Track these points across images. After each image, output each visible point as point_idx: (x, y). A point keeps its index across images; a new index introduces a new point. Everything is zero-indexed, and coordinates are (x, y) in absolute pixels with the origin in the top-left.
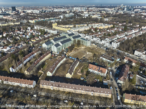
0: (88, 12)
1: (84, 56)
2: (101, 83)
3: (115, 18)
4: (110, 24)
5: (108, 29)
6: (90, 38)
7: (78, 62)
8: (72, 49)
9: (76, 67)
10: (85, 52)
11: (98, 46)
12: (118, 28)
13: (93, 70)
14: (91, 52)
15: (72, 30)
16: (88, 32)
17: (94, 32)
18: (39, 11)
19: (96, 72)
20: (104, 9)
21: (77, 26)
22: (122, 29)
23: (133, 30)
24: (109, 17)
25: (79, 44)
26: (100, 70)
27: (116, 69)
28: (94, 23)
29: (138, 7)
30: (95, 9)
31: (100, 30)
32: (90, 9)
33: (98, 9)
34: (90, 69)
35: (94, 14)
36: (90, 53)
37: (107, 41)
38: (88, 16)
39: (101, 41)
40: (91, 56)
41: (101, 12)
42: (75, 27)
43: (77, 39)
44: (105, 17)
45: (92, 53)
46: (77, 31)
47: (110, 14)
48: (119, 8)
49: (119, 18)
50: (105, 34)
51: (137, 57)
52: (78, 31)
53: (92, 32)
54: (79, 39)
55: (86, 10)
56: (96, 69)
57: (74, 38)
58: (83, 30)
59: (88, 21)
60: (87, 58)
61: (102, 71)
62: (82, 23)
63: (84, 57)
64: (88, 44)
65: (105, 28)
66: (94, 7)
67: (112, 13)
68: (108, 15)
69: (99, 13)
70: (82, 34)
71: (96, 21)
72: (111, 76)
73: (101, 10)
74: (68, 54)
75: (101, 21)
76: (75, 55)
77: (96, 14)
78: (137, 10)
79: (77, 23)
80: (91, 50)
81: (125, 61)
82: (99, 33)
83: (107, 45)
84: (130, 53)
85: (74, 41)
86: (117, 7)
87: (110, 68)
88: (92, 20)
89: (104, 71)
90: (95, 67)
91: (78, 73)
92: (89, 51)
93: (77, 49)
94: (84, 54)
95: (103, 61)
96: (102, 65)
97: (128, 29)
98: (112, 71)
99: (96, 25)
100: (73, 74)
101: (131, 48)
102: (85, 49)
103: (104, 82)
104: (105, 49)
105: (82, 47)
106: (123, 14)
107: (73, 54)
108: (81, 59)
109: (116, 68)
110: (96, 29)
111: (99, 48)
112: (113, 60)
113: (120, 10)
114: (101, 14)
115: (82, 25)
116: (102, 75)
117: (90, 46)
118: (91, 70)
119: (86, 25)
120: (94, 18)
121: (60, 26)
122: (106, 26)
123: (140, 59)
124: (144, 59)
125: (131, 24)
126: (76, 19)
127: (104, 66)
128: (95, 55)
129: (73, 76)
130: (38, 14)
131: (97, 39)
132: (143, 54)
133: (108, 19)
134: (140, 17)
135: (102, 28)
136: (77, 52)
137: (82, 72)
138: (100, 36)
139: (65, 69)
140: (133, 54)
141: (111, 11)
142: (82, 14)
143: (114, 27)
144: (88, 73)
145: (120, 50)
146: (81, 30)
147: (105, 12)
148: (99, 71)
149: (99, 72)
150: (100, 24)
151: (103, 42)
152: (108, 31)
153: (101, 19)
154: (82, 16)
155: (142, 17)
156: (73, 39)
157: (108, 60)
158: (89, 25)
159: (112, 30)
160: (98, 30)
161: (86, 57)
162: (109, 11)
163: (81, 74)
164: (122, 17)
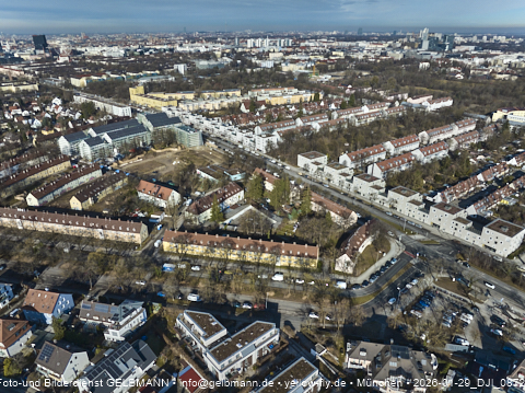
1: (160, 168)
14: (187, 160)
15: (181, 105)
16: (231, 113)
17: (247, 111)
18: (123, 52)
20: (355, 43)
21: (206, 95)
31: (269, 106)
32: (305, 44)
38: (271, 66)
41: (328, 56)
46: (197, 108)
52: (201, 109)
55: (286, 49)
63: (156, 172)
74: (119, 164)
93: (154, 153)
102: (177, 153)
105: (173, 149)
119: (239, 93)
121: (155, 95)
130: (114, 61)
135: (281, 101)
138: (251, 123)
158: (250, 93)
159: (306, 106)
160: (263, 107)
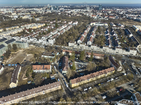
0: (17, 13)
1: (25, 59)
2: (49, 80)
3: (45, 17)
4: (43, 23)
5: (41, 28)
6: (26, 39)
7: (20, 68)
8: (9, 55)
9: (19, 73)
10: (25, 55)
11: (36, 46)
12: (50, 26)
13: (38, 70)
14: (31, 53)
15: (3, 34)
16: (22, 34)
17: (28, 32)
19: (41, 71)
20: (33, 9)
21: (7, 29)
22: (54, 27)
23: (63, 26)
24: (40, 17)
25: (15, 48)
26: (45, 67)
27: (58, 63)
28: (26, 24)
29: (61, 6)
30: (24, 10)
31: (34, 30)
32: (18, 10)
33: (27, 9)
34: (34, 70)
35: (24, 15)
36: (30, 55)
37: (43, 40)
38: (17, 17)
39: (38, 40)
40: (32, 57)
41: (31, 13)
42: (5, 30)
43: (11, 44)
44: (36, 17)
45: (32, 55)
46: (9, 34)
47: (40, 13)
48: (47, 7)
49: (49, 16)
50: (40, 34)
51: (71, 47)
52: (11, 34)
53: (26, 33)
54: (14, 42)
55: (14, 12)
56: (41, 68)
57: (7, 43)
58: (16, 33)
59: (19, 23)
60: (29, 60)
61: (46, 69)
62: (13, 26)
63: (25, 61)
64: (26, 46)
65: (38, 28)
66: (22, 7)
67: (41, 13)
68: (38, 15)
69: (29, 14)
70: (17, 37)
71: (27, 21)
72: (56, 70)
73: (31, 11)
74: (6, 62)
75: (33, 21)
76: (14, 61)
77: (26, 15)
78: (62, 9)
79: (6, 26)
80: (30, 51)
81: (64, 53)
82: (34, 33)
83: (45, 43)
84: (66, 46)
85: (8, 46)
86: (44, 7)
87: (53, 63)
88: (23, 21)
89: (48, 68)
90: (39, 66)
91: (23, 79)
92: (29, 53)
93: (14, 54)
94: (25, 57)
95: (45, 59)
96: (45, 63)
97: (59, 26)
98: (55, 65)
99: (29, 26)
100: (17, 81)
101: (65, 42)
102: (24, 52)
103: (51, 77)
104: (44, 47)
105: (20, 51)
106: (51, 13)
107: (11, 61)
108: (22, 63)
109: (58, 61)
110: (30, 30)
111: (38, 47)
112: (53, 55)
113: (48, 9)
114: (31, 15)
115: (14, 28)
116: (48, 71)
117: (28, 48)
118: (36, 71)
119: (18, 27)
120: (24, 19)
122: (39, 26)
123: (73, 48)
124: (76, 48)
125: (60, 21)
126: (5, 22)
127: (48, 63)
128: (36, 56)
129: (18, 84)
131: (33, 39)
132: (75, 44)
133: (39, 19)
134: (65, 14)
135: (35, 28)
136: (15, 57)
137: (27, 75)
138: (36, 36)
139: (6, 80)
140: (68, 46)
141: (40, 11)
142: (10, 16)
143: (46, 26)
144: (34, 74)
145: (57, 45)
146: (13, 33)
147: (34, 12)
148: (43, 69)
149: (45, 70)
150: (32, 24)
151: (40, 41)
152: (42, 30)
153: (32, 19)
154: (11, 18)
155: (67, 14)
156: (6, 45)
157: (50, 57)
158: (21, 27)
159: (45, 28)
160: (33, 30)
161: (27, 60)
162: (38, 11)
163: (27, 78)
164: (51, 16)
